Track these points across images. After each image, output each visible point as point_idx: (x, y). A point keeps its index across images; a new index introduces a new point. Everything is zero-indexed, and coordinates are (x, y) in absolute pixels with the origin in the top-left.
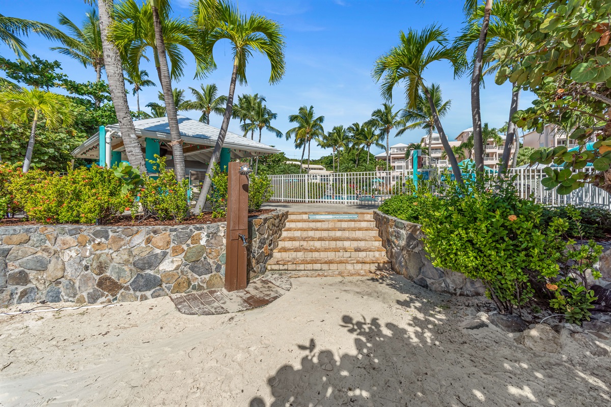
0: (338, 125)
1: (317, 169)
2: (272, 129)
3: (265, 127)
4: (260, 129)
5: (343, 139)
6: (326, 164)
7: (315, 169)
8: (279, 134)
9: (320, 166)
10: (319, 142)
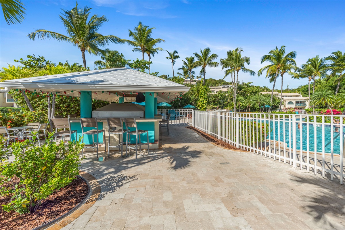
0: (313, 57)
1: (294, 96)
2: (245, 70)
3: (241, 70)
4: (238, 71)
5: (320, 69)
6: (303, 91)
7: (291, 96)
8: (252, 73)
9: (297, 94)
10: (292, 74)
